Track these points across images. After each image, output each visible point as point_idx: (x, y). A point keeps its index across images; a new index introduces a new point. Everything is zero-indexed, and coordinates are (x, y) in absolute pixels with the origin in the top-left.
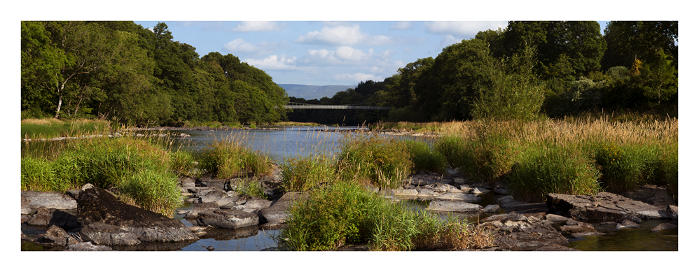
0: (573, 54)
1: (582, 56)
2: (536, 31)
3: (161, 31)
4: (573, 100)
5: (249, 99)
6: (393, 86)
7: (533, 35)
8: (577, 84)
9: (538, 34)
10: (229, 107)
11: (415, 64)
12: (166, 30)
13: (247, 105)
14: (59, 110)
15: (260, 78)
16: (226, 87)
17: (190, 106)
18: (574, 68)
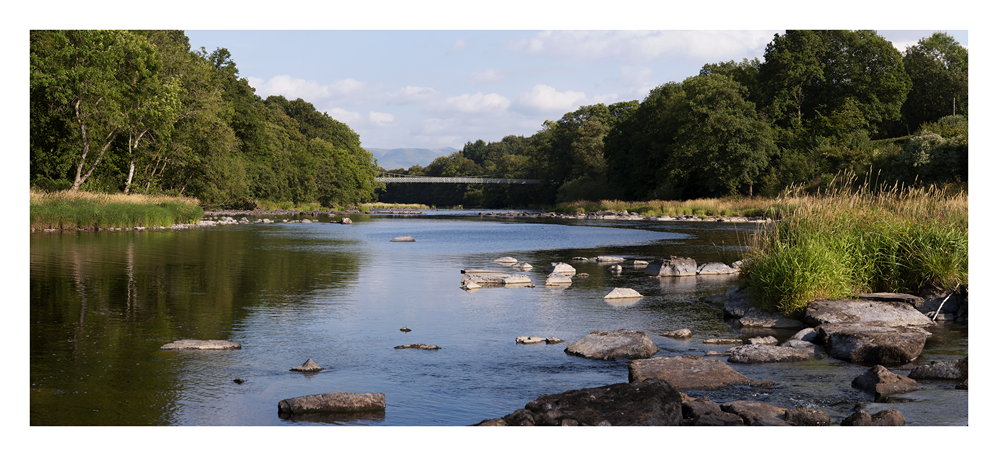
0: (864, 98)
1: (877, 100)
2: (810, 63)
3: (220, 62)
4: (916, 165)
5: (333, 168)
6: (539, 147)
7: (804, 68)
8: (919, 141)
9: (812, 68)
10: (307, 180)
11: (577, 114)
12: (228, 60)
13: (332, 177)
14: (130, 182)
15: (342, 136)
16: (302, 149)
17: (268, 178)
18: (867, 119)
